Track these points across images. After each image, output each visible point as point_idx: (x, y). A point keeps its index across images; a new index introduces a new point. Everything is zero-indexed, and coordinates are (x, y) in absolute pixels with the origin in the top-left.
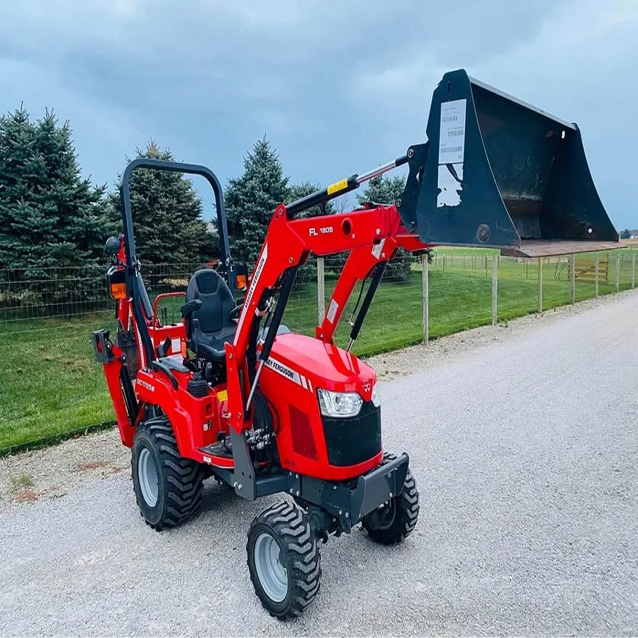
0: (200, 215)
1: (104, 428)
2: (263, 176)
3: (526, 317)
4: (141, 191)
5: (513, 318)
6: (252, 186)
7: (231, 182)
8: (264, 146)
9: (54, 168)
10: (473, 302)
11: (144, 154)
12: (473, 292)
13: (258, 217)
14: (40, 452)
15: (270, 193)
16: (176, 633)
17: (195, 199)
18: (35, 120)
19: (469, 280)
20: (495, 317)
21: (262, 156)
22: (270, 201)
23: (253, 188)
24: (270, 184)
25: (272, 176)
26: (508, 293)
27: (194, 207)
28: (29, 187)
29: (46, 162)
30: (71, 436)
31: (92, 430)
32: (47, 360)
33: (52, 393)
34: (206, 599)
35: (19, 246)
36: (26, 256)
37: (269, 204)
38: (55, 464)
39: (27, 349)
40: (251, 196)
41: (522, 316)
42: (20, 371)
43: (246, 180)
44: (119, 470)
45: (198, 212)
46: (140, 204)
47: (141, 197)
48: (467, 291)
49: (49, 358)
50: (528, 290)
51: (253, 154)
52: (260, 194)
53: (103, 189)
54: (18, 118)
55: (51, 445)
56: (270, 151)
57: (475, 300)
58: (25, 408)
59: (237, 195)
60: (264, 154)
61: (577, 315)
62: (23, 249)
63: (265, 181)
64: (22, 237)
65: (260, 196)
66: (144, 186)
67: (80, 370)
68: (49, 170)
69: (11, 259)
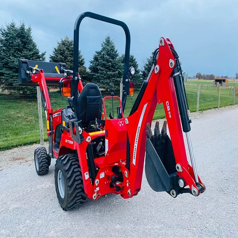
0: (84, 64)
1: (30, 144)
2: (108, 50)
3: (212, 109)
4: (61, 54)
5: (206, 110)
6: (103, 53)
7: (96, 52)
8: (109, 38)
9: (25, 45)
10: (192, 102)
11: (63, 40)
12: (192, 98)
13: (104, 65)
14: (3, 152)
15: (110, 56)
16: (9, 236)
17: (82, 58)
18: (18, 26)
19: (192, 93)
20: (198, 109)
21: (108, 42)
22: (110, 59)
23: (104, 54)
24: (110, 52)
25: (111, 50)
26: (207, 99)
27: (82, 61)
28: (15, 51)
29: (21, 42)
30: (17, 146)
31: (25, 144)
32: (18, 117)
33: (17, 129)
34: (29, 222)
35: (12, 73)
36: (14, 77)
37: (109, 60)
38: (6, 157)
39: (12, 112)
40: (102, 57)
41: (210, 109)
42: (8, 120)
43: (101, 51)
44: (27, 161)
45: (83, 63)
46: (61, 59)
47: (61, 56)
48: (190, 98)
49: (19, 116)
50: (216, 99)
51: (105, 41)
52: (106, 56)
53: (45, 53)
54: (12, 25)
55: (8, 149)
56: (111, 39)
57: (193, 101)
58: (6, 134)
59: (98, 57)
60: (108, 41)
61: (234, 110)
62: (13, 75)
63: (109, 51)
64: (13, 70)
65: (106, 57)
66: (62, 52)
67: (30, 121)
68: (23, 45)
69: (9, 78)
